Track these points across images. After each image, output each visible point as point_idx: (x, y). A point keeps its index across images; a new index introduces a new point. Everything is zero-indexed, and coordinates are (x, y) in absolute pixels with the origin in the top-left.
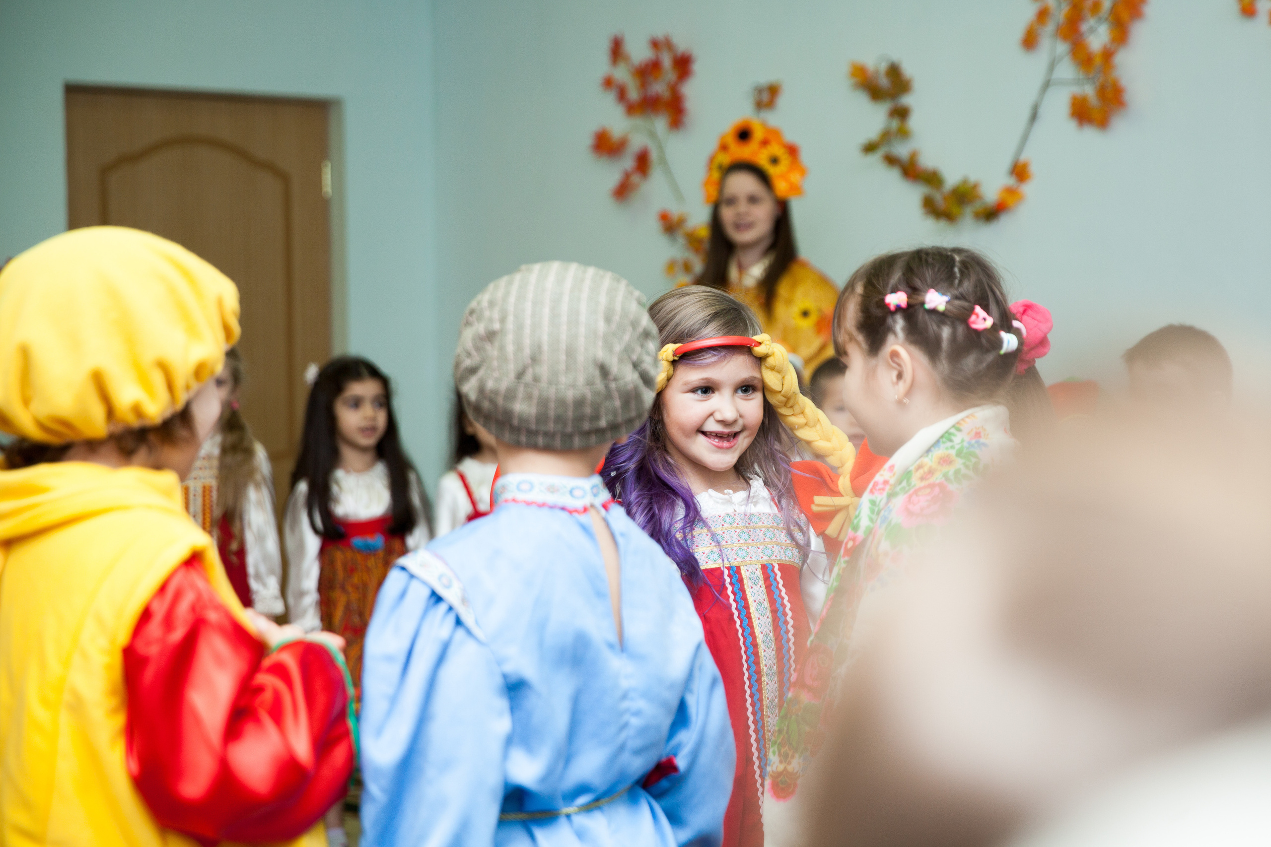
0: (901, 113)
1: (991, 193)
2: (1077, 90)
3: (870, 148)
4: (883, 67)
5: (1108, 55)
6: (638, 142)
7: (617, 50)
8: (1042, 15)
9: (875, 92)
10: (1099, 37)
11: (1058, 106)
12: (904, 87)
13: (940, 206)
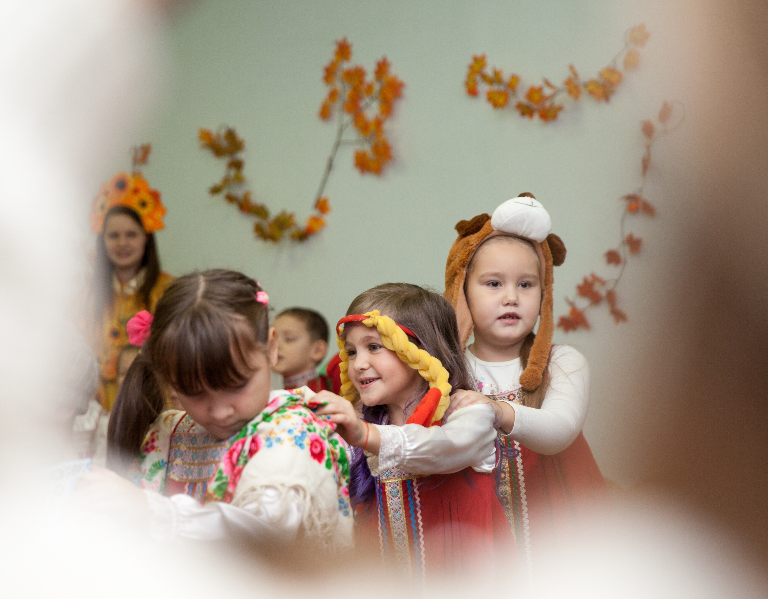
0: (237, 165)
1: (303, 221)
2: (359, 148)
3: (215, 190)
4: (223, 132)
5: (379, 123)
8: (333, 95)
9: (217, 150)
10: (372, 110)
11: (346, 158)
12: (238, 146)
13: (267, 231)
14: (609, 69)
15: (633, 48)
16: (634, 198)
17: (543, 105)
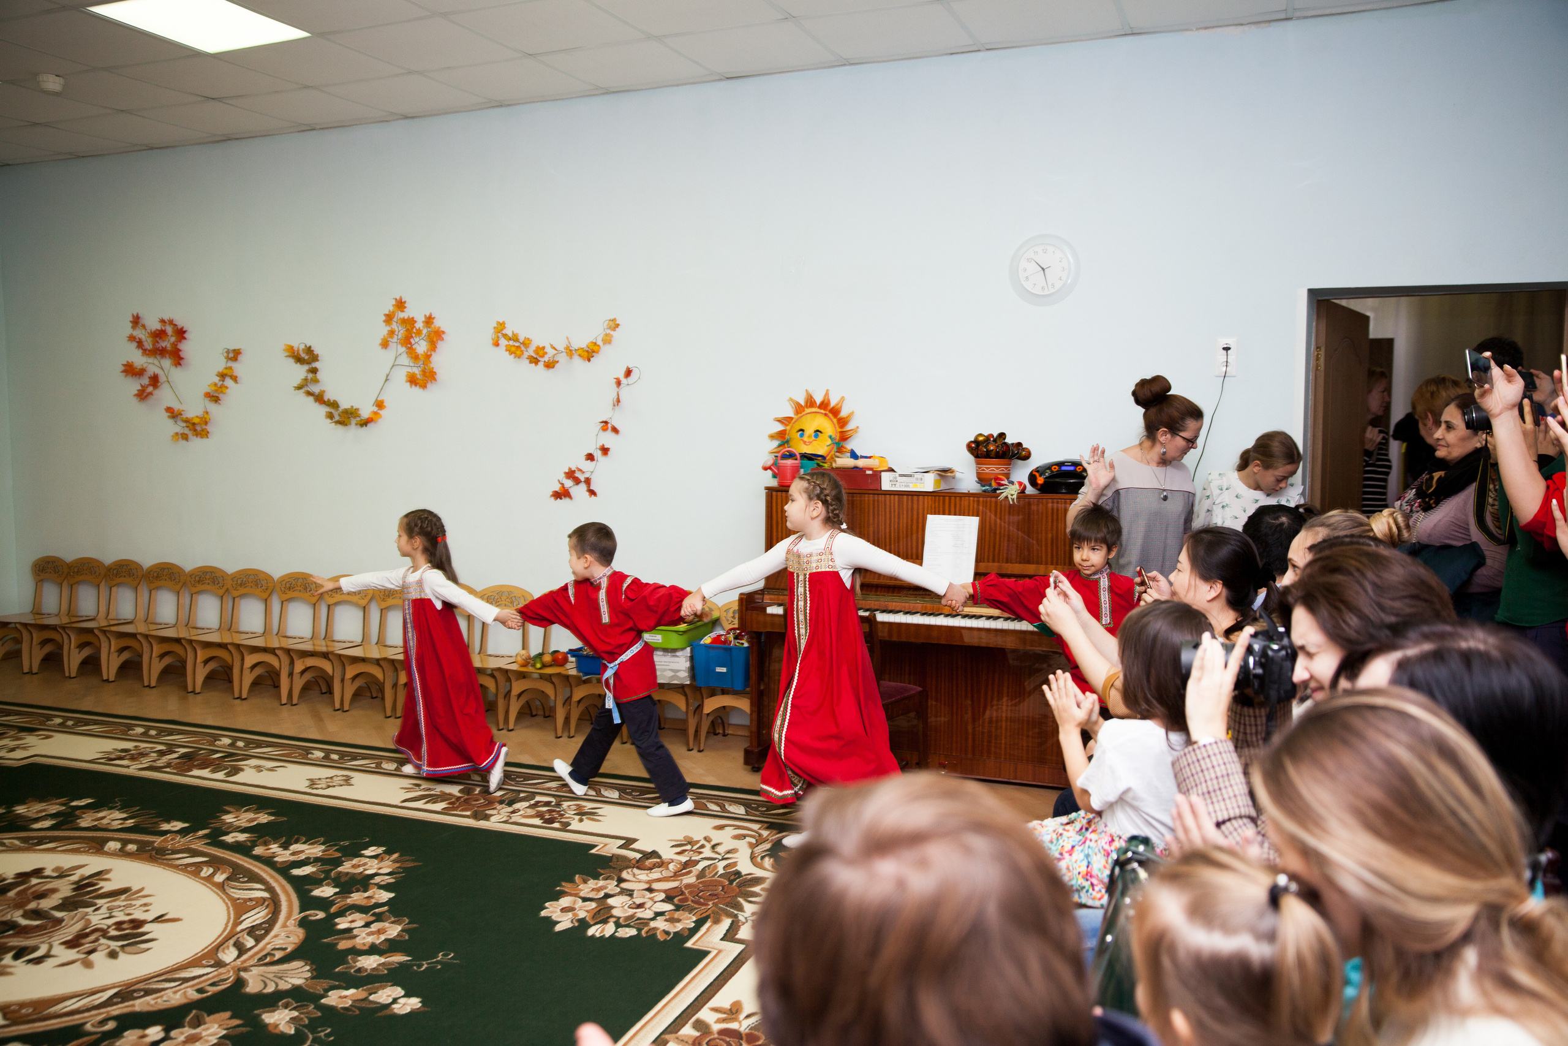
0: (314, 371)
1: (365, 413)
2: (409, 369)
3: (299, 388)
4: (302, 347)
5: (428, 357)
6: (152, 369)
7: (136, 321)
8: (392, 333)
9: (299, 360)
10: (421, 347)
11: (400, 376)
12: (315, 358)
13: (337, 418)
14: (592, 342)
15: (608, 331)
16: (606, 423)
17: (546, 359)
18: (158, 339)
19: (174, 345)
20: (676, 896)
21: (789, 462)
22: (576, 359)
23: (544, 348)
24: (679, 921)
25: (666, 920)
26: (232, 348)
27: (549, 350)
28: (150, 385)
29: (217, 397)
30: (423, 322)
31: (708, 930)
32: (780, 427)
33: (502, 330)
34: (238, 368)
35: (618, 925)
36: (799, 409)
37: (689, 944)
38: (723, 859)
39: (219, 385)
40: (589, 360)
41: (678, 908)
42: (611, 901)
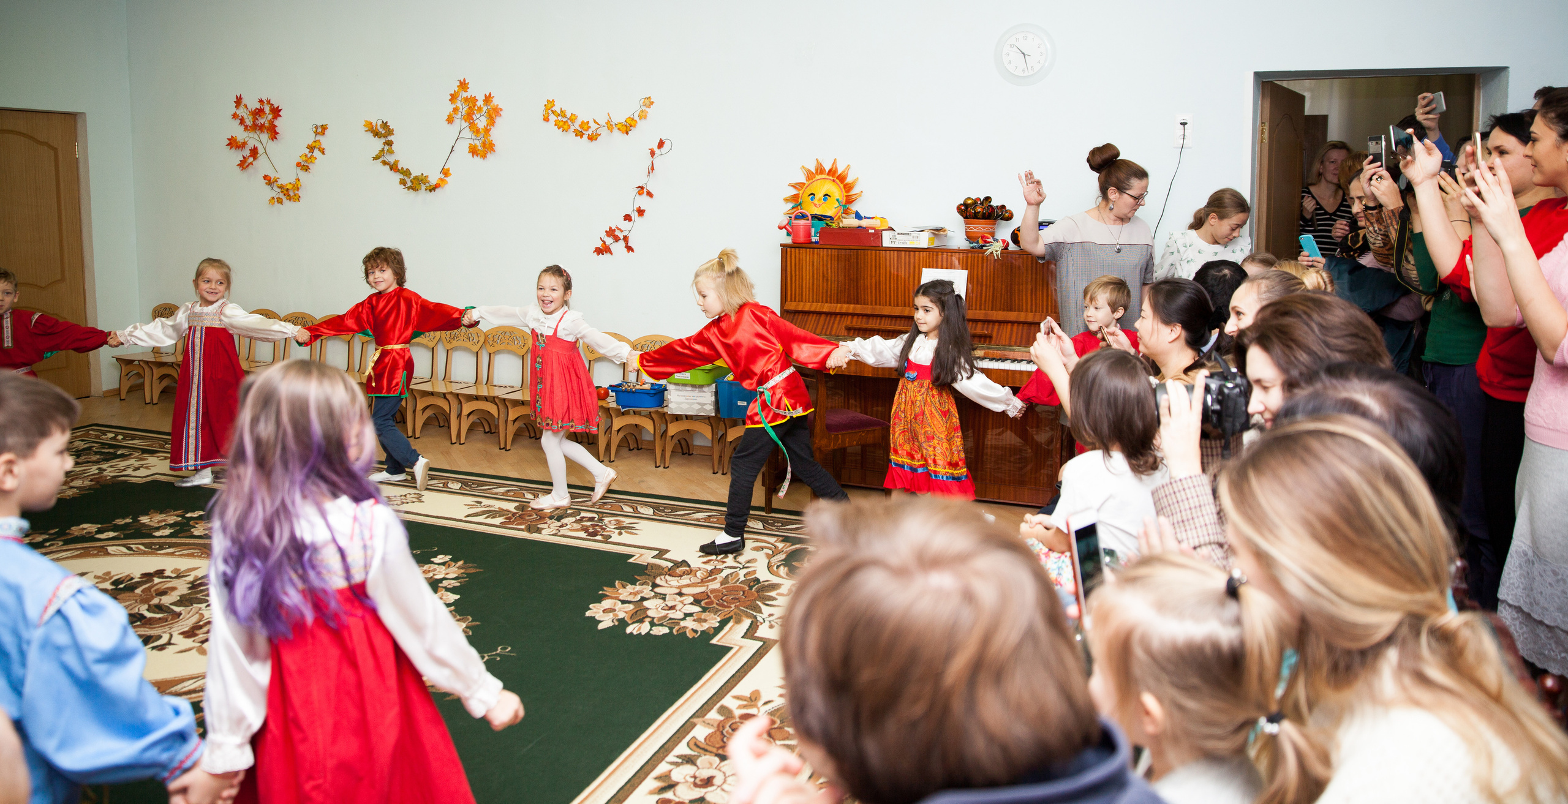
0: (390, 143)
1: (433, 180)
2: (472, 142)
3: (375, 158)
4: (380, 122)
5: (487, 131)
6: (251, 144)
7: (239, 101)
8: (456, 110)
9: (376, 134)
10: (482, 122)
11: (463, 147)
12: (390, 132)
13: (409, 184)
14: (630, 117)
15: (644, 108)
16: (642, 188)
17: (590, 132)
18: (257, 117)
19: (271, 122)
20: (703, 600)
21: (802, 222)
22: (616, 131)
23: (588, 122)
24: (705, 621)
25: (694, 620)
26: (319, 124)
27: (591, 124)
28: (250, 156)
29: (307, 166)
30: (484, 101)
31: (731, 629)
32: (794, 192)
33: (552, 107)
34: (324, 141)
35: (652, 624)
36: (810, 176)
37: (714, 641)
38: (744, 567)
39: (309, 156)
40: (627, 133)
41: (704, 610)
42: (646, 604)
